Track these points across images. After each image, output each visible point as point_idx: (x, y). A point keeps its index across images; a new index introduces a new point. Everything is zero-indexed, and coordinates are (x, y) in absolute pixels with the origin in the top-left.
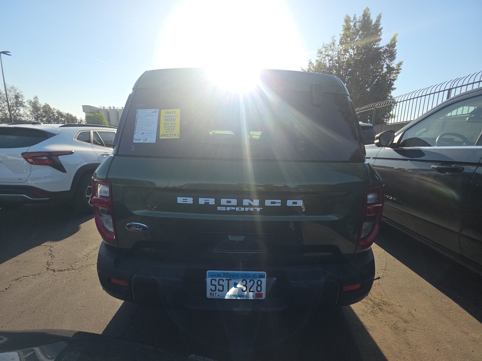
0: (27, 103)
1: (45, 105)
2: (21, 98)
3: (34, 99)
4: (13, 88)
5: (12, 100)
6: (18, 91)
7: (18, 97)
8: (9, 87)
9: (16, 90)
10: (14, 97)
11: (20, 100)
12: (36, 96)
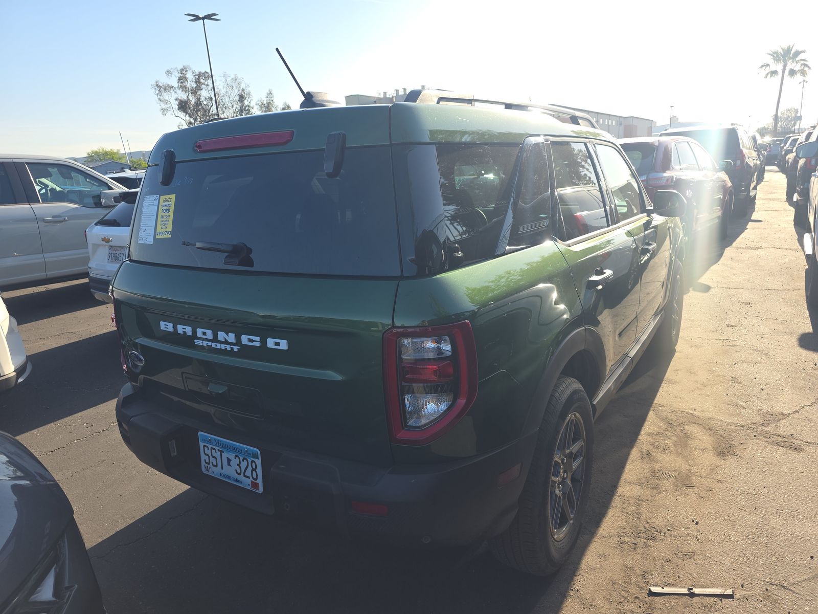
0: (257, 108)
1: (284, 107)
2: (247, 98)
3: (267, 97)
4: (236, 80)
5: (235, 106)
6: (243, 86)
7: (243, 97)
8: (230, 78)
9: (239, 84)
10: (237, 98)
11: (246, 103)
12: (269, 91)
